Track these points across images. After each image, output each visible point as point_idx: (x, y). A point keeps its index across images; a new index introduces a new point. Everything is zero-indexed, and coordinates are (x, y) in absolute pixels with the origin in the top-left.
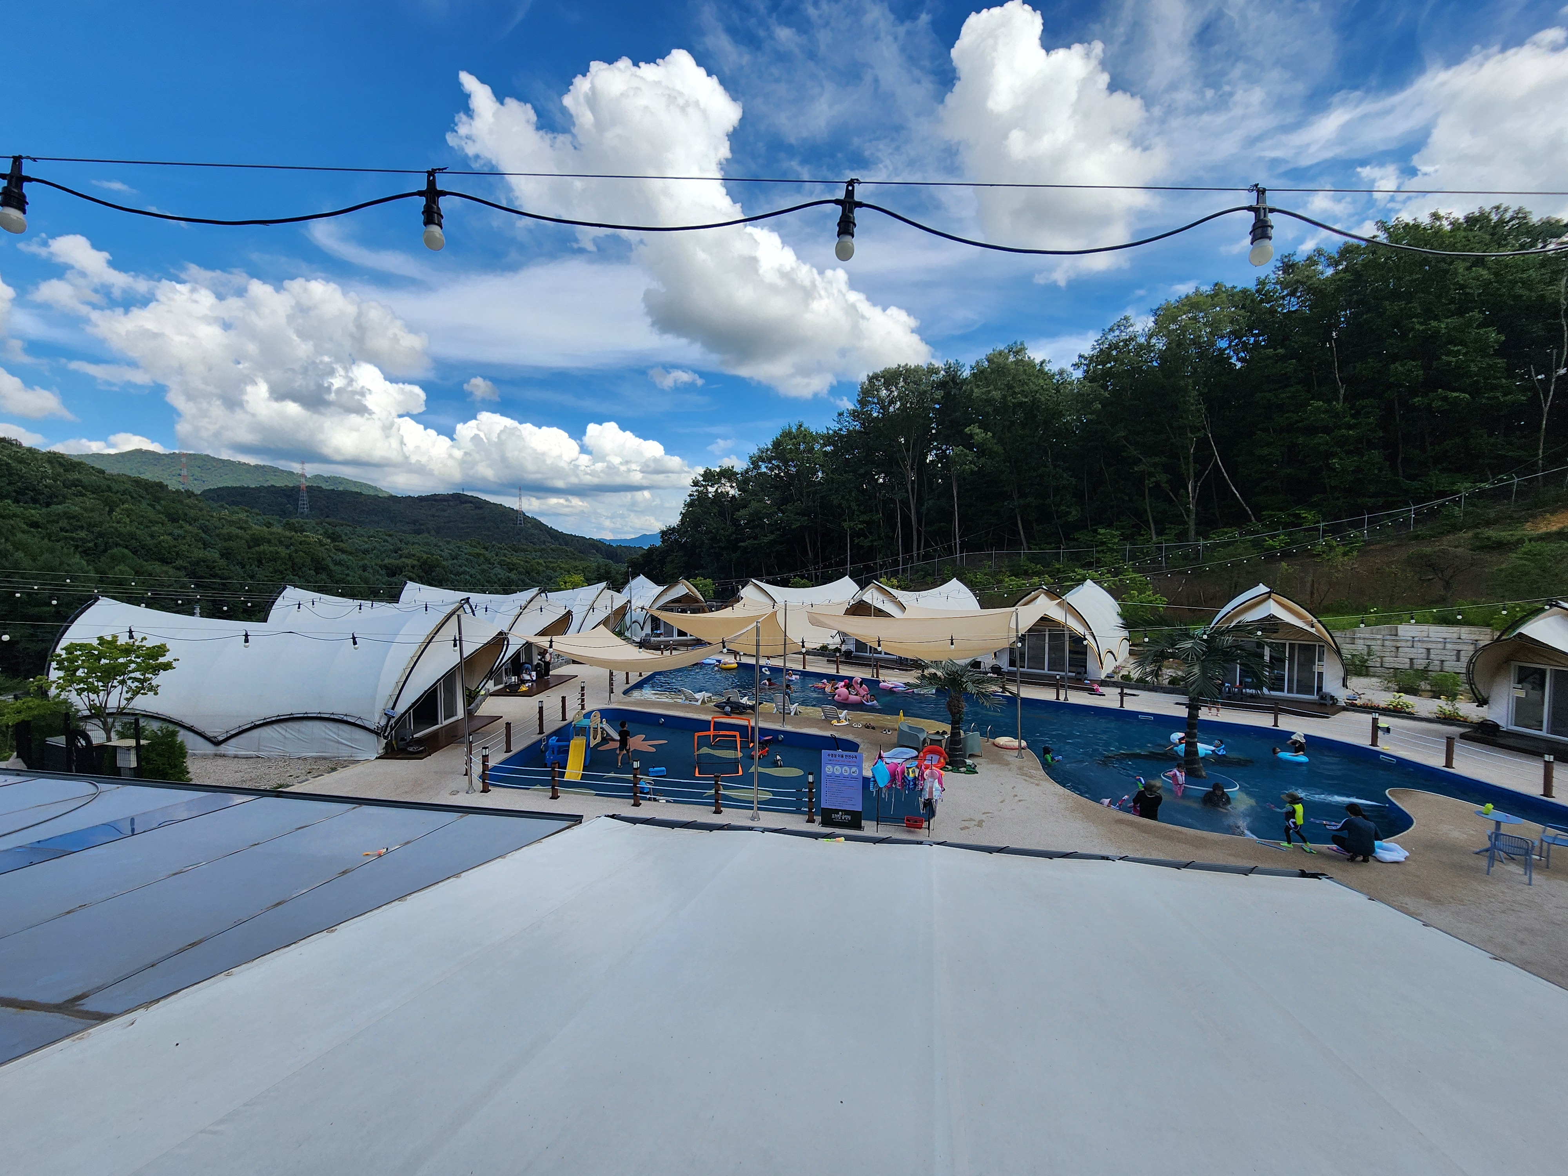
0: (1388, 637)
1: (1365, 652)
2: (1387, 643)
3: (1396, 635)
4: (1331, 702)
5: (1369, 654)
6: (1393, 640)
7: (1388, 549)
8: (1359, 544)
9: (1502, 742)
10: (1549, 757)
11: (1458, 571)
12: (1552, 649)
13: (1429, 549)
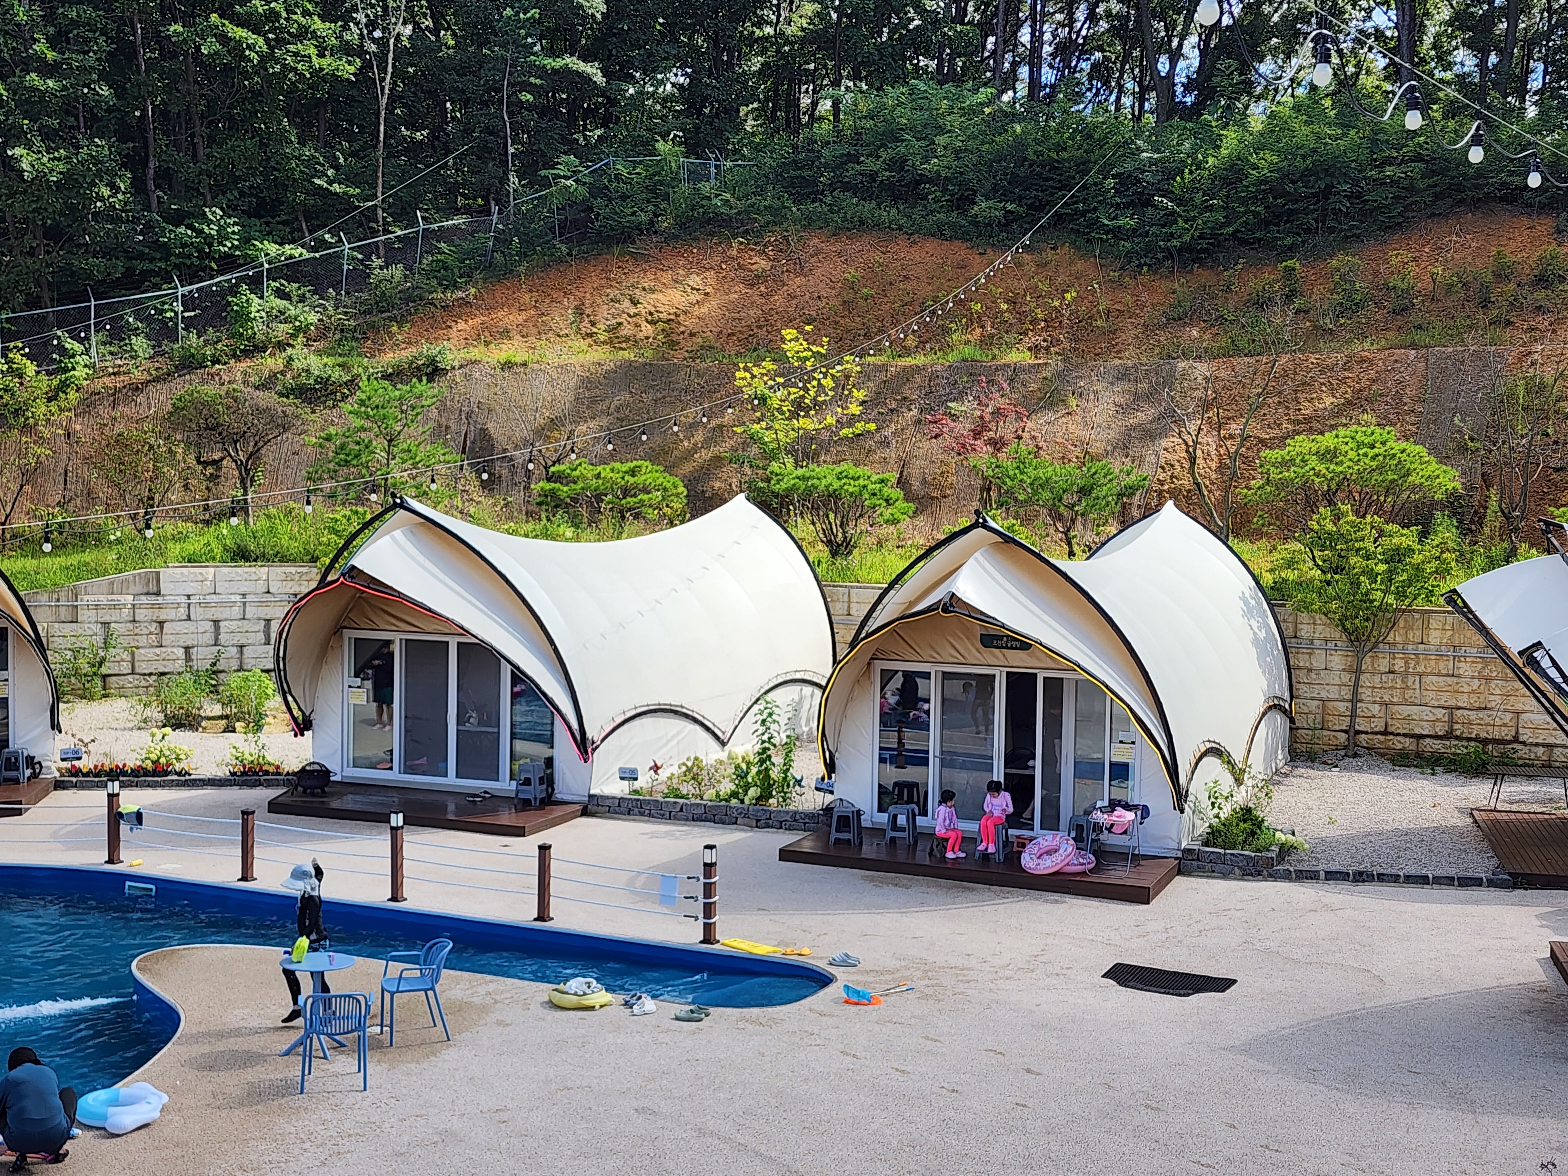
0: (144, 599)
1: (99, 640)
2: (141, 615)
3: (158, 594)
4: (28, 772)
5: (106, 645)
6: (152, 606)
7: (136, 389)
8: (80, 372)
9: (335, 804)
10: (397, 820)
11: (262, 441)
12: (400, 594)
13: (210, 390)
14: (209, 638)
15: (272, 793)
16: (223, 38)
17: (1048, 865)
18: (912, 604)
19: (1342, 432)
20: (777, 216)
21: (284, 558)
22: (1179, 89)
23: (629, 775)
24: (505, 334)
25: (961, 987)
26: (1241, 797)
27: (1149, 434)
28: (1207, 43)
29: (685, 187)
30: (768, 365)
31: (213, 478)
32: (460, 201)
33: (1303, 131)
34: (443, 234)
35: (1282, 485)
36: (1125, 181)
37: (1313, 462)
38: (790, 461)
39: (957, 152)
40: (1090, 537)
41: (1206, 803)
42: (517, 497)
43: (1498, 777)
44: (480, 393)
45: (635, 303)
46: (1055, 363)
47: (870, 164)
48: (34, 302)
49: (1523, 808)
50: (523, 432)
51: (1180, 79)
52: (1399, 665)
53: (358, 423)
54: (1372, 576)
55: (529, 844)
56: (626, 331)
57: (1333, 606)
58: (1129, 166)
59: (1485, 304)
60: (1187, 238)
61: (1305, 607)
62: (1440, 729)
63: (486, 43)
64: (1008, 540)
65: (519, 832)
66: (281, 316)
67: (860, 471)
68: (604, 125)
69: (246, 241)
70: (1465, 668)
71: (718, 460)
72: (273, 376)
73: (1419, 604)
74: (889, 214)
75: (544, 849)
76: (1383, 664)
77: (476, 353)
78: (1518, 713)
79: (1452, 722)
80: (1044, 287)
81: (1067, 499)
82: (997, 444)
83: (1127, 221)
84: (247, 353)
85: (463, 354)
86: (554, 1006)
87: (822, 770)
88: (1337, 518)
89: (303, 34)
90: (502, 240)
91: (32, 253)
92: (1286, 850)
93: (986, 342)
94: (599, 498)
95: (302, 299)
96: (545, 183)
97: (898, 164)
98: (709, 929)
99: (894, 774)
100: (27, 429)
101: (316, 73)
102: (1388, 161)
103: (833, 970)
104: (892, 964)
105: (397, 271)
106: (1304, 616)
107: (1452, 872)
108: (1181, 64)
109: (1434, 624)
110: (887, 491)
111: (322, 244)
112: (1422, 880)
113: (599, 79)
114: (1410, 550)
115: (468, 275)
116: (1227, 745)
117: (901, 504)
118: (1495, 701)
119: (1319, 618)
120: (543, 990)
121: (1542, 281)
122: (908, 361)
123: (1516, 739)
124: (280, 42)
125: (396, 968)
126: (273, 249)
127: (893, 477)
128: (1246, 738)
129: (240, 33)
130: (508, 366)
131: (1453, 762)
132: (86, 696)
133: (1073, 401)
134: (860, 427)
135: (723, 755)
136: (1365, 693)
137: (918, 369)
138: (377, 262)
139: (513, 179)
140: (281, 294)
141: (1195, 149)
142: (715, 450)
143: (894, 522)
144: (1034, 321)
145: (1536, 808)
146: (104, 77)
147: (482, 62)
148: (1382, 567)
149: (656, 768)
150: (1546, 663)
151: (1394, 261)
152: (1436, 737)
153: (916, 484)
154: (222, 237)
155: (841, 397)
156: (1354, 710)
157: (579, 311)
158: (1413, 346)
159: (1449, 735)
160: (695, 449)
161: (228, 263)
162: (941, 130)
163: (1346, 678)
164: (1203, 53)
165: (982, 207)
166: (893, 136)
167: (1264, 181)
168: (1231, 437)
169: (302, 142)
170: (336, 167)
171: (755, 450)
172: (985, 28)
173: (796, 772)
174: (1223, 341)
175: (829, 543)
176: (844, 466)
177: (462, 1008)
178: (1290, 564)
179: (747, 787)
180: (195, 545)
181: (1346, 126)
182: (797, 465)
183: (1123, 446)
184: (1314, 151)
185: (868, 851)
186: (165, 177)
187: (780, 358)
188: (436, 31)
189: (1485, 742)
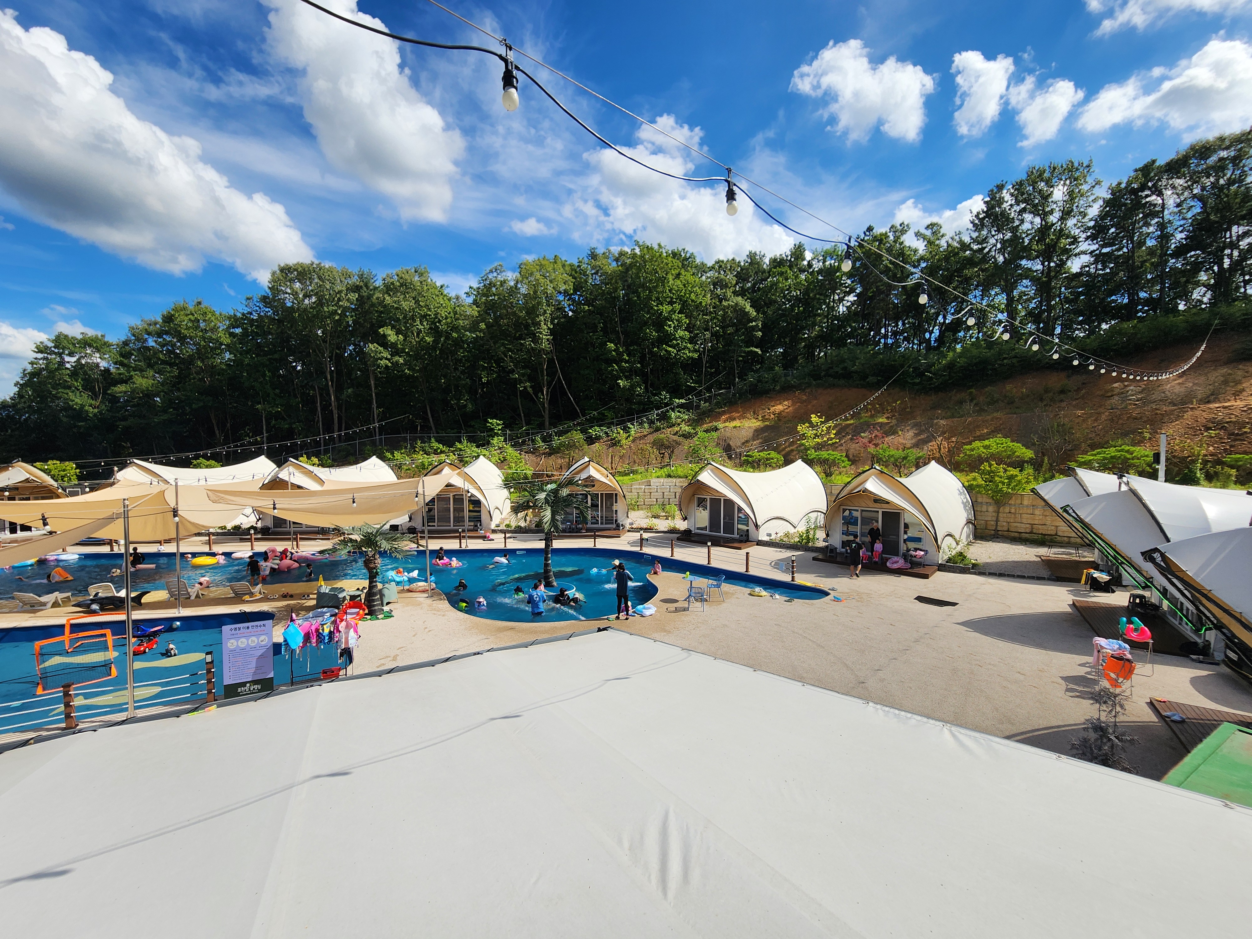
0: (647, 487)
1: (637, 496)
2: (646, 490)
3: (650, 485)
5: (638, 498)
6: (649, 488)
7: (645, 436)
8: (633, 432)
9: (693, 539)
10: (709, 544)
11: (674, 448)
12: (709, 487)
13: (662, 436)
14: (661, 497)
15: (678, 535)
16: (666, 351)
17: (895, 566)
18: (852, 490)
19: (991, 440)
20: (809, 385)
21: (680, 477)
22: (933, 342)
23: (769, 535)
24: (734, 419)
25: (869, 599)
26: (959, 549)
27: (926, 442)
28: (941, 328)
29: (783, 379)
30: (807, 425)
31: (662, 457)
32: (723, 386)
33: (975, 352)
34: (720, 395)
35: (970, 456)
36: (915, 369)
37: (982, 449)
38: (813, 450)
39: (863, 365)
40: (906, 472)
41: (947, 550)
42: (738, 461)
43: (1050, 547)
44: (728, 435)
45: (769, 409)
46: (894, 422)
47: (836, 369)
48: (622, 416)
49: (1060, 556)
50: (739, 444)
51: (933, 339)
52: (1013, 511)
53: (698, 443)
54: (1003, 483)
55: (743, 552)
56: (767, 417)
57: (990, 492)
58: (917, 365)
59: (1041, 400)
60: (937, 384)
61: (979, 492)
62: (1028, 531)
63: (730, 346)
64: (882, 472)
65: (740, 549)
66: (679, 417)
67: (834, 453)
68: (761, 364)
69: (671, 399)
70: (1037, 512)
71: (792, 450)
72: (677, 432)
73: (1020, 492)
74: (842, 382)
75: (747, 553)
76: (1007, 510)
77: (727, 424)
78: (1057, 527)
79: (1032, 528)
80: (891, 400)
81: (899, 460)
82: (876, 445)
83: (917, 381)
84: (671, 427)
85: (724, 425)
86: (750, 594)
87: (825, 536)
88: (990, 466)
89: (686, 348)
90: (734, 395)
91: (622, 405)
92: (974, 565)
93: (872, 416)
94: (759, 461)
95: (684, 413)
96: (745, 380)
97: (845, 368)
98: (793, 577)
99: (846, 538)
100: (621, 446)
101: (688, 357)
102: (1005, 358)
103: (829, 591)
104: (848, 591)
105: (707, 404)
106: (979, 495)
107: (1034, 575)
108: (933, 335)
109: (1025, 498)
110: (843, 459)
111: (689, 398)
112: (1023, 577)
113: (760, 352)
114: (1016, 476)
115: (725, 405)
116: (953, 533)
117: (847, 462)
118: (1048, 523)
119: (984, 496)
120: (748, 590)
121: (1062, 392)
122: (848, 422)
123: (1056, 535)
124: (679, 351)
125: (711, 582)
126: (677, 401)
127: (844, 454)
128: (960, 531)
129: (670, 349)
130: (735, 427)
131: (1032, 541)
132: (634, 510)
133: (900, 433)
134: (834, 441)
135: (796, 531)
136: (1001, 519)
137: (851, 424)
138: (702, 402)
139: (737, 380)
140: (679, 412)
141: (939, 359)
142: (791, 448)
143: (845, 467)
144: (887, 410)
145: (1064, 556)
146: (639, 363)
147: (729, 350)
148: (1006, 481)
149: (777, 533)
150: (1071, 511)
151: (1008, 388)
152: (1026, 533)
153: (851, 457)
154: (665, 398)
155: (828, 433)
156: (997, 524)
157: (754, 413)
158: (1015, 413)
159: (1031, 533)
160: (786, 448)
161: (666, 405)
162: (858, 359)
163: (994, 514)
164: (940, 331)
165: (871, 379)
166: (843, 361)
167: (962, 366)
168: (953, 442)
169: (684, 374)
170: (692, 379)
171: (803, 447)
172: (870, 330)
173: (817, 536)
174: (949, 414)
175: (825, 473)
176: (830, 452)
177: (727, 593)
178: (974, 479)
179: (803, 540)
180: (659, 474)
181: (990, 349)
182: (815, 452)
183: (916, 445)
184: (979, 357)
185: (838, 559)
186: (652, 385)
187: (810, 422)
188: (717, 344)
189: (1045, 535)
